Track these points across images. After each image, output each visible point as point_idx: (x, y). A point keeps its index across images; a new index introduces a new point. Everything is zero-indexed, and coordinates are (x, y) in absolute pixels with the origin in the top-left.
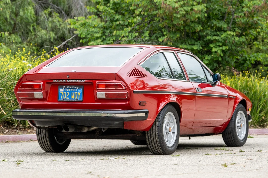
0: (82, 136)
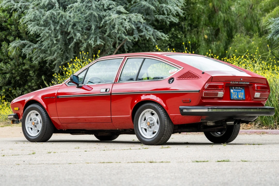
0: (187, 130)
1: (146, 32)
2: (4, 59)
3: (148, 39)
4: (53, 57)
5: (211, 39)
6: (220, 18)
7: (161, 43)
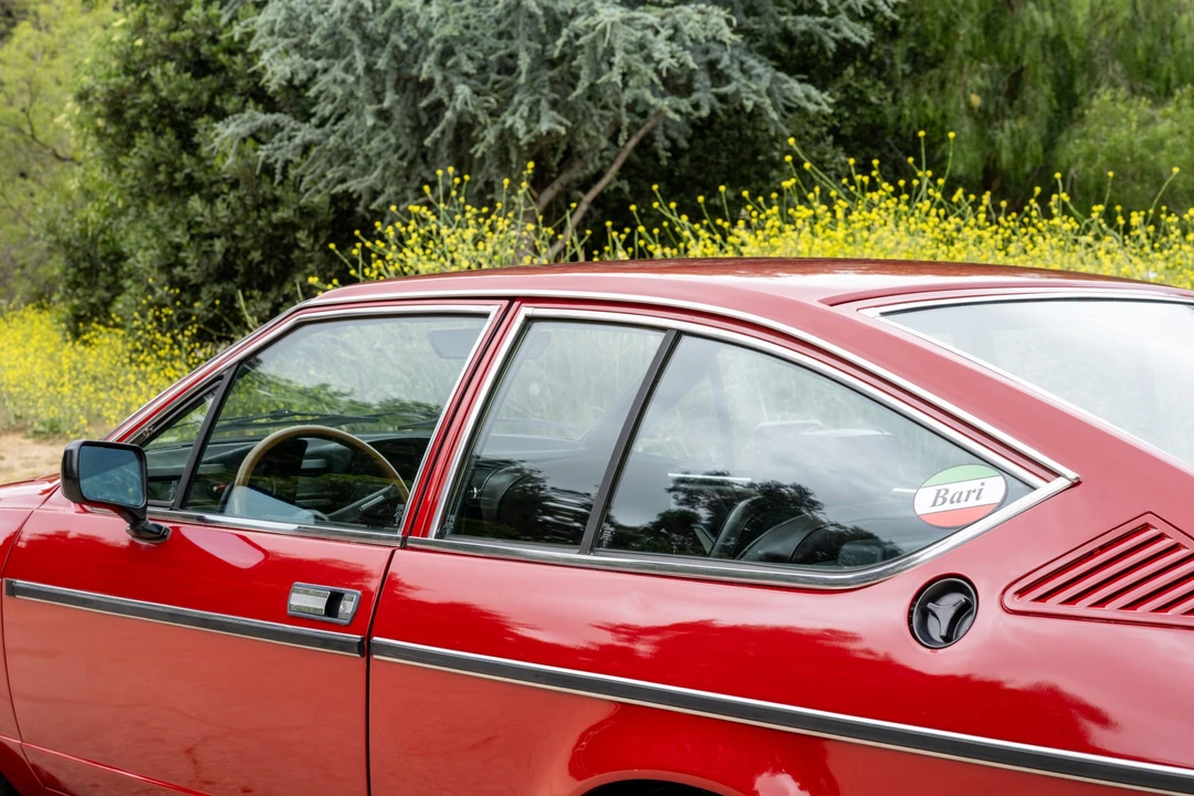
1: (743, 80)
2: (207, 183)
3: (749, 110)
4: (368, 184)
5: (992, 109)
6: (1028, 27)
7: (803, 126)
